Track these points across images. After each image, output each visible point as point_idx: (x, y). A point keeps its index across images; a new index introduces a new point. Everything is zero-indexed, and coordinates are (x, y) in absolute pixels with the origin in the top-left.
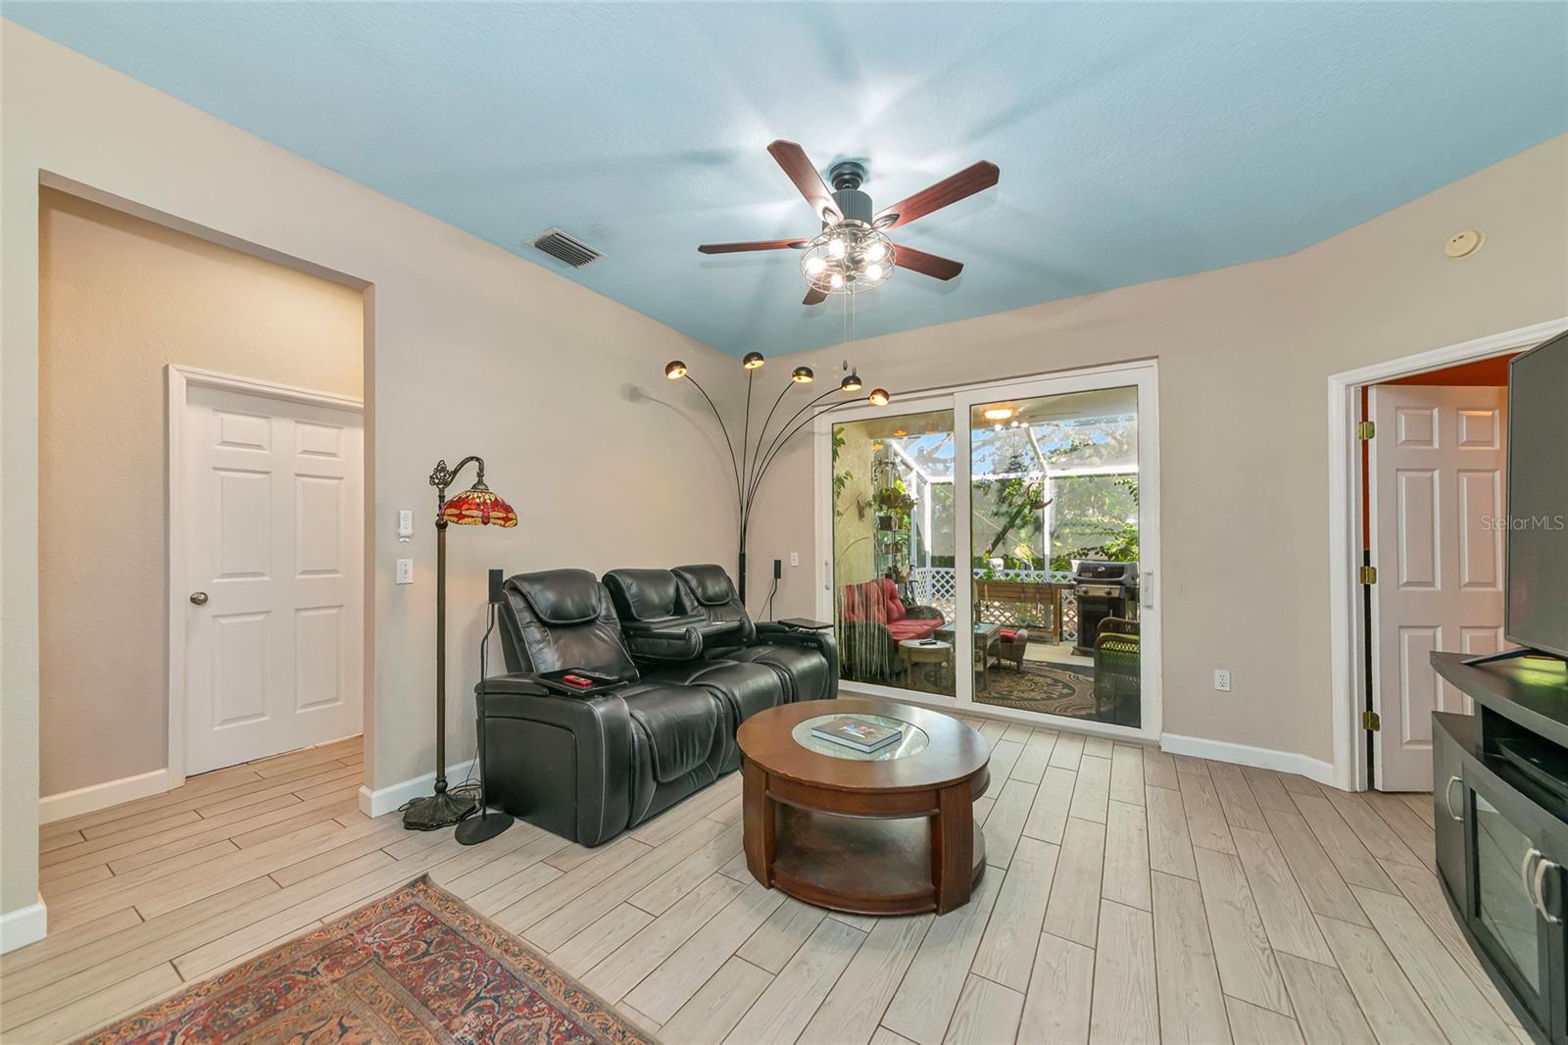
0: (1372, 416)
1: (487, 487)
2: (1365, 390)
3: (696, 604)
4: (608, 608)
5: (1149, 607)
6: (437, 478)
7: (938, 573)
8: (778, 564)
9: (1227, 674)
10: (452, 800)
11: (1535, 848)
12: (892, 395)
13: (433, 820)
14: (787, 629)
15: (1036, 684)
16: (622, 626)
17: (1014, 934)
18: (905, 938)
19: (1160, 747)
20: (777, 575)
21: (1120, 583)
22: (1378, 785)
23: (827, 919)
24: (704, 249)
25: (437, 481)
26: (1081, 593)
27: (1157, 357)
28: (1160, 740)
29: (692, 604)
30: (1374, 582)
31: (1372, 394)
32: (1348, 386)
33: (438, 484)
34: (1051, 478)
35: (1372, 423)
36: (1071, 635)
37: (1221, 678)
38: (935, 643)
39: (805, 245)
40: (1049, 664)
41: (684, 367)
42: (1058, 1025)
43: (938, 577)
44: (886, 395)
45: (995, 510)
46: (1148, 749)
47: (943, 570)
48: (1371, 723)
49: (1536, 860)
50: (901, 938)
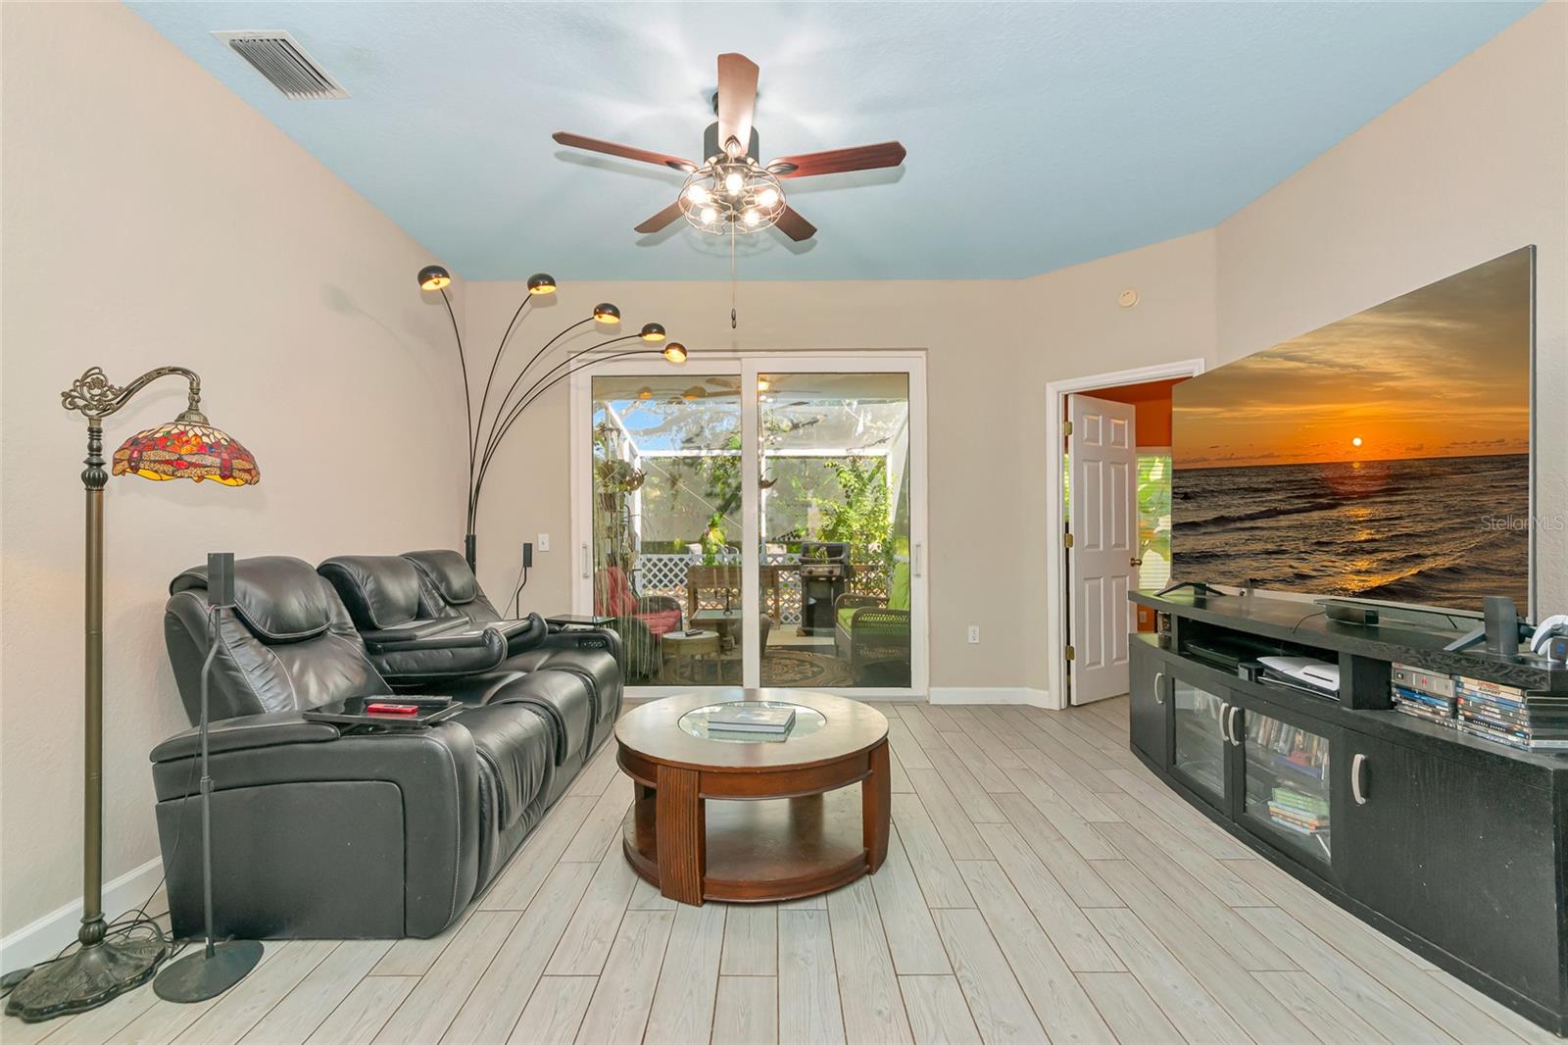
0: (1071, 419)
1: (205, 419)
2: (1066, 397)
3: (442, 603)
4: (340, 614)
5: (918, 576)
6: (82, 397)
7: (649, 560)
8: (528, 549)
9: (977, 628)
10: (117, 949)
11: (1224, 702)
12: (690, 351)
13: (95, 989)
14: (557, 628)
15: (786, 666)
16: (363, 638)
17: (937, 869)
18: (860, 901)
19: (927, 702)
20: (528, 561)
21: (841, 562)
22: (1074, 702)
23: (780, 912)
24: (561, 138)
25: (81, 403)
26: (806, 574)
27: (926, 349)
28: (929, 695)
29: (437, 604)
30: (1071, 546)
31: (1071, 400)
32: (1058, 393)
33: (83, 409)
34: (767, 457)
35: (1071, 423)
36: (796, 618)
37: (973, 633)
38: (701, 633)
39: (685, 167)
40: (785, 647)
41: (445, 275)
42: (1013, 920)
43: (649, 565)
44: (683, 350)
45: (709, 491)
46: (921, 705)
47: (655, 557)
48: (1069, 653)
49: (1228, 710)
50: (859, 905)
